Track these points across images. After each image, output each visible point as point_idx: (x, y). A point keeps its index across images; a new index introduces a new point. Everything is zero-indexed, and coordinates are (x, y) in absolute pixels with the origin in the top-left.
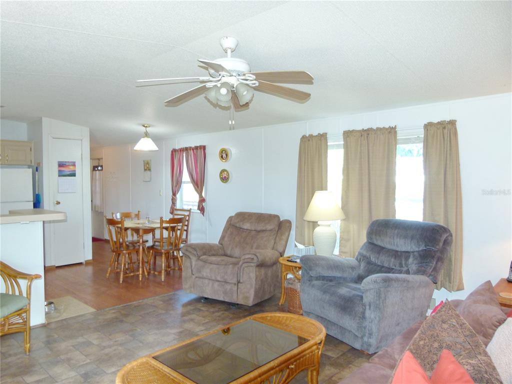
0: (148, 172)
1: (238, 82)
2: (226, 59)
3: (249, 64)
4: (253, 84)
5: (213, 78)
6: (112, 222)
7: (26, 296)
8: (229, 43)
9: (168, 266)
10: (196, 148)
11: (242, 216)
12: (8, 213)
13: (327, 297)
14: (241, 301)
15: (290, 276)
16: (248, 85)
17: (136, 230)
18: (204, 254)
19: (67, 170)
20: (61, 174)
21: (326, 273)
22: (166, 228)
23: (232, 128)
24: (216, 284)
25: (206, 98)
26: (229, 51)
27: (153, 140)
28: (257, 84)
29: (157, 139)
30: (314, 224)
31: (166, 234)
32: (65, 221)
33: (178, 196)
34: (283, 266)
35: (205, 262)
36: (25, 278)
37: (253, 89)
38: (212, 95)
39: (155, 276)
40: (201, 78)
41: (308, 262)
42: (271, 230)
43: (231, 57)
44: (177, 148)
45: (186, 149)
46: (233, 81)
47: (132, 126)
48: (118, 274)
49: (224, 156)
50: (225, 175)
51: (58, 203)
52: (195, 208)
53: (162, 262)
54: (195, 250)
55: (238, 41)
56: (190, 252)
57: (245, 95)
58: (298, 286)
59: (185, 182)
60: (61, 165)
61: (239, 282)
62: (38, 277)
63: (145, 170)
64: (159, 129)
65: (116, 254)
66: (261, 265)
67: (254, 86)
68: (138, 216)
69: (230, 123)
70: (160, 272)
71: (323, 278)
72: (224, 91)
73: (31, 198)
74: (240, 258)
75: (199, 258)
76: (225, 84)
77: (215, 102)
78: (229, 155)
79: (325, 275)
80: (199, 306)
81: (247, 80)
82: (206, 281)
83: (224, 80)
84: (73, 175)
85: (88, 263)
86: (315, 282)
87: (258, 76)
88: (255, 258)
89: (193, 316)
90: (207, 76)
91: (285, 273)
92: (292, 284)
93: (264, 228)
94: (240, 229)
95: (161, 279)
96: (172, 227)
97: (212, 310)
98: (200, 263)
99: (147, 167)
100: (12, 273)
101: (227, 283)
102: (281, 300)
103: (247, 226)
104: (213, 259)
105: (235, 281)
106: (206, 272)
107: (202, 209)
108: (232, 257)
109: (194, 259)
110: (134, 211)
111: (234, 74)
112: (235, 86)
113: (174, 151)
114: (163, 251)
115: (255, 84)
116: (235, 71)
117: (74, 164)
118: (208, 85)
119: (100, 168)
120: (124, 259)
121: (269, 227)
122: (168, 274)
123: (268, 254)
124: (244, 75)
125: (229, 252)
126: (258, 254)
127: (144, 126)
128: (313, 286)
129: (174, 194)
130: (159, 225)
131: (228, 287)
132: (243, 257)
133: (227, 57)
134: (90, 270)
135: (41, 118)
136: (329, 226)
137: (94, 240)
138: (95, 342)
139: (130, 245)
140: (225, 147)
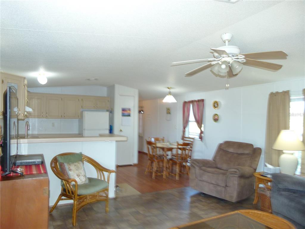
0: (169, 115)
1: (233, 60)
2: (225, 47)
3: (240, 49)
4: (242, 61)
5: (217, 58)
6: (149, 143)
7: (107, 181)
8: (227, 37)
9: (180, 171)
10: (199, 101)
11: (228, 144)
12: (98, 135)
13: (293, 204)
14: (228, 199)
15: (261, 186)
16: (239, 62)
17: (163, 149)
18: (204, 166)
19: (126, 113)
20: (123, 115)
21: (291, 187)
22: (180, 149)
23: (227, 88)
24: (211, 185)
25: (211, 71)
26: (227, 42)
27: (173, 96)
28: (245, 61)
29: (175, 96)
30: (280, 152)
31: (180, 152)
32: (126, 141)
33: (187, 129)
34: (257, 178)
35: (204, 170)
36: (107, 172)
37: (242, 64)
38: (216, 69)
39: (172, 176)
40: (209, 59)
41: (277, 178)
42: (247, 154)
43: (229, 45)
44: (187, 100)
45: (192, 102)
46: (229, 60)
47: (162, 88)
48: (151, 173)
49: (216, 105)
50: (216, 117)
51: (121, 131)
52: (197, 137)
53: (177, 169)
54: (198, 162)
55: (232, 35)
56: (194, 164)
57: (237, 68)
58: (268, 193)
59: (191, 121)
60: (124, 110)
61: (226, 186)
62: (113, 172)
63: (167, 113)
64: (177, 90)
65: (151, 161)
66: (242, 176)
67: (242, 62)
68: (163, 140)
69: (227, 86)
70: (176, 175)
71: (289, 190)
72: (223, 66)
73: (108, 127)
74: (227, 171)
75: (200, 168)
76: (224, 62)
77: (217, 73)
78: (219, 105)
79: (290, 188)
80: (200, 198)
81: (238, 59)
82: (205, 183)
83: (223, 60)
84: (129, 115)
85: (135, 165)
86: (283, 193)
87: (247, 56)
88: (237, 171)
89: (197, 204)
90: (213, 58)
91: (257, 183)
92: (263, 191)
93: (242, 152)
94: (226, 152)
95: (176, 179)
96: (184, 148)
97: (208, 201)
98: (202, 171)
99: (169, 111)
100: (101, 168)
101: (219, 185)
102: (255, 201)
103: (231, 150)
104: (209, 169)
105: (223, 185)
106: (205, 178)
107: (201, 138)
108: (221, 169)
109: (197, 168)
110: (161, 137)
111: (230, 56)
112: (231, 63)
113: (185, 103)
114: (177, 162)
115: (243, 61)
116: (231, 54)
117: (130, 110)
118: (213, 63)
119: (142, 112)
120: (155, 165)
121: (246, 152)
122: (180, 176)
123: (247, 170)
124: (237, 56)
125: (219, 166)
126: (240, 169)
127: (169, 88)
128: (281, 195)
129: (184, 128)
130: (176, 147)
131: (219, 188)
132: (229, 170)
133: (225, 45)
134: (135, 169)
135: (114, 85)
136: (292, 154)
137: (140, 152)
138: (141, 212)
139: (159, 157)
140: (217, 100)
